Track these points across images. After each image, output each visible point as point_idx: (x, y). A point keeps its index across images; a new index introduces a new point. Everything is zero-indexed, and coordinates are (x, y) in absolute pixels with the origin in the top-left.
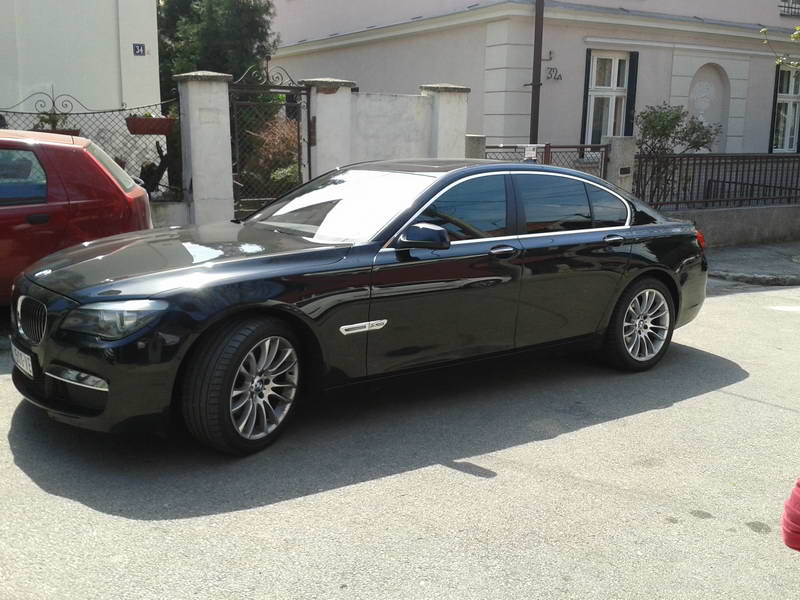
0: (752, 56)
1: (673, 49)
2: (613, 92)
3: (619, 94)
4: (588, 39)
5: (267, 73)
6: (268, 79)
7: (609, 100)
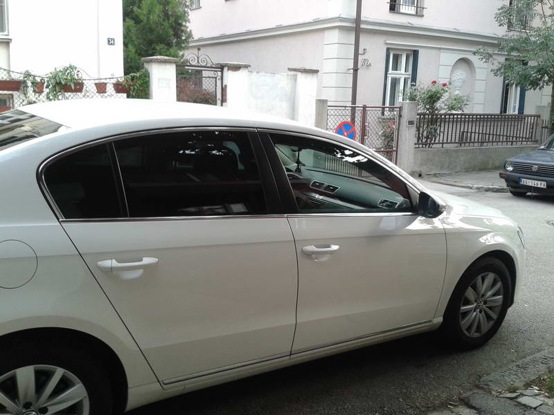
1: (440, 49)
2: (402, 73)
3: (406, 76)
4: (388, 42)
5: (198, 58)
6: (198, 62)
7: (399, 79)
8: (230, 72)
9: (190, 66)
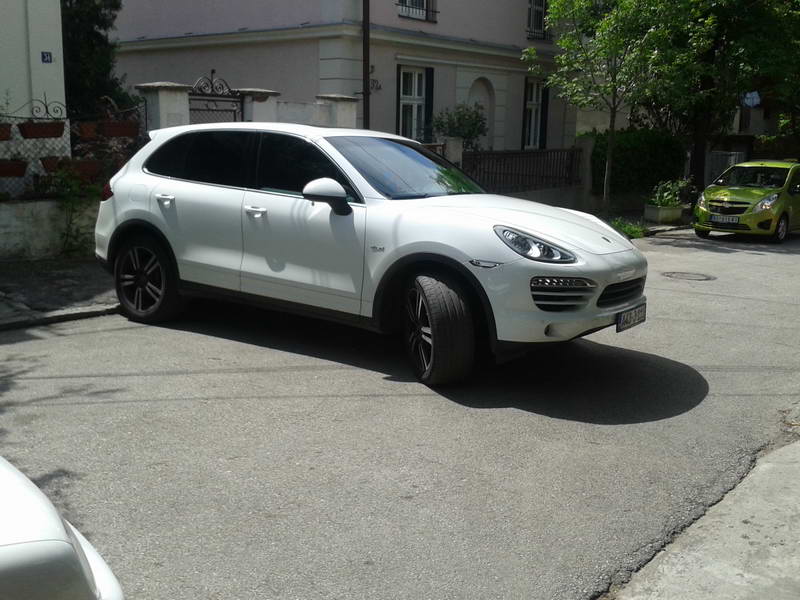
0: (510, 72)
1: (456, 66)
2: (415, 100)
3: (420, 102)
4: (399, 57)
5: (212, 82)
6: (213, 91)
7: (412, 106)
8: (255, 102)
9: (199, 95)
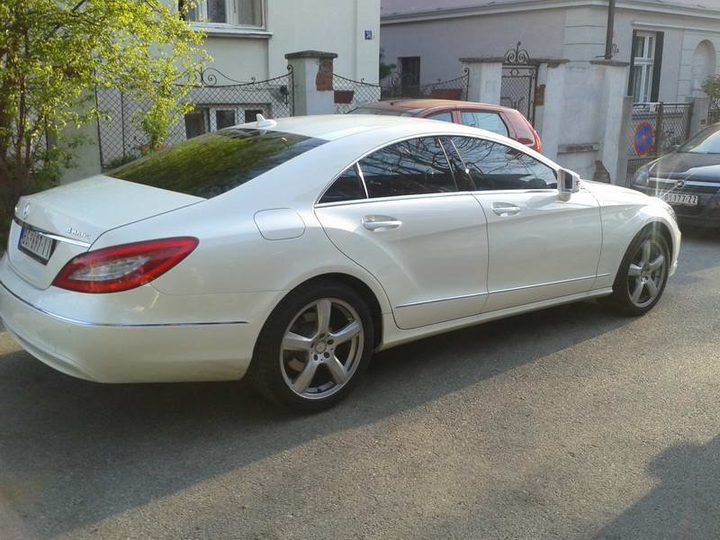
1: (684, 30)
2: (645, 61)
3: (649, 63)
4: (635, 23)
5: (517, 53)
6: (517, 60)
7: (641, 67)
8: (550, 69)
9: (508, 64)
